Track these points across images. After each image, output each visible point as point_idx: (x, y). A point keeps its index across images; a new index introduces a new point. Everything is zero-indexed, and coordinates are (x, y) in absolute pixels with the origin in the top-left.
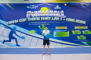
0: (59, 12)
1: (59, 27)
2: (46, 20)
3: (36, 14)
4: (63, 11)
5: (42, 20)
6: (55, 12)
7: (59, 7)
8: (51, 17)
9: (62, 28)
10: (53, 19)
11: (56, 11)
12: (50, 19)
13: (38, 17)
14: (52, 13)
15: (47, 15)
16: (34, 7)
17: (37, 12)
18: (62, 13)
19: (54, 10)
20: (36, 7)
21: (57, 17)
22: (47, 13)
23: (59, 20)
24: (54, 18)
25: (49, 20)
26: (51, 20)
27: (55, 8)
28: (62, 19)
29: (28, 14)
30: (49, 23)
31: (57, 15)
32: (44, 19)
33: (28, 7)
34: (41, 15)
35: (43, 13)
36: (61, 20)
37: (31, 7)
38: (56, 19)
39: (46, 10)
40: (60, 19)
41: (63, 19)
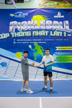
0: (61, 23)
1: (61, 47)
2: (41, 36)
3: (25, 26)
4: (67, 22)
5: (35, 36)
6: (55, 22)
7: (62, 15)
8: (48, 32)
9: (66, 50)
10: (51, 34)
11: (57, 22)
12: (47, 34)
13: (28, 30)
14: (50, 24)
15: (42, 27)
16: (22, 14)
17: (25, 22)
18: (67, 25)
19: (53, 19)
20: (24, 14)
21: (58, 31)
22: (41, 25)
23: (61, 35)
24: (53, 33)
25: (45, 36)
26: (48, 36)
27: (55, 17)
28: (67, 34)
29: (12, 25)
30: (46, 41)
31: (58, 27)
32: (37, 33)
33: (12, 15)
34: (33, 27)
35: (36, 25)
36: (65, 35)
37: (17, 14)
38: (57, 34)
39: (41, 20)
40: (63, 34)
41: (69, 35)
